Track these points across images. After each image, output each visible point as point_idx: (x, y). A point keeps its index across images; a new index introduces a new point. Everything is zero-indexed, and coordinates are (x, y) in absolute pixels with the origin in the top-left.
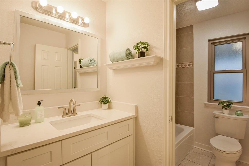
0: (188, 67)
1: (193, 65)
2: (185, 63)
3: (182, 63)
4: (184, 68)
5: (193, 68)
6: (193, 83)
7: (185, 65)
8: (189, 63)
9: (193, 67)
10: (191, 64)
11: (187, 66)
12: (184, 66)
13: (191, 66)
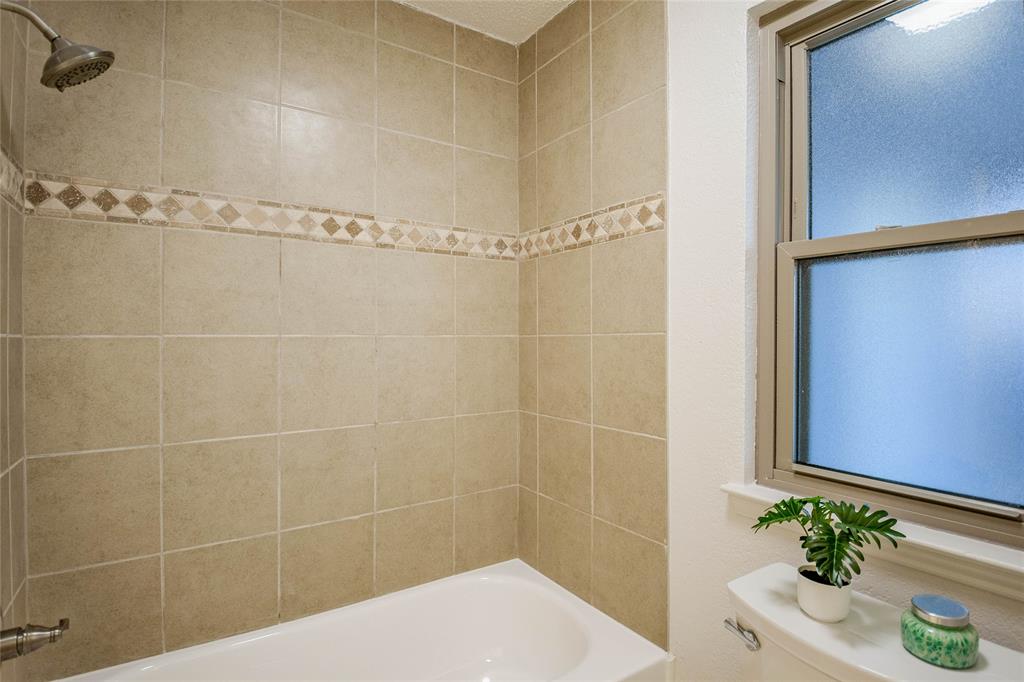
0: (637, 232)
1: (661, 211)
2: (622, 206)
3: (611, 209)
4: (617, 237)
5: (665, 236)
6: (663, 339)
7: (621, 221)
8: (640, 206)
9: (661, 227)
10: (653, 206)
11: (635, 225)
12: (618, 228)
13: (654, 220)
